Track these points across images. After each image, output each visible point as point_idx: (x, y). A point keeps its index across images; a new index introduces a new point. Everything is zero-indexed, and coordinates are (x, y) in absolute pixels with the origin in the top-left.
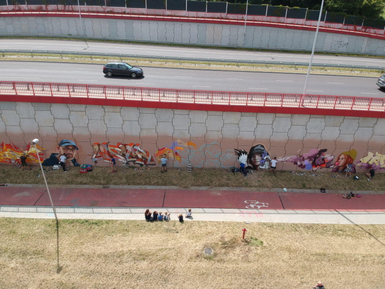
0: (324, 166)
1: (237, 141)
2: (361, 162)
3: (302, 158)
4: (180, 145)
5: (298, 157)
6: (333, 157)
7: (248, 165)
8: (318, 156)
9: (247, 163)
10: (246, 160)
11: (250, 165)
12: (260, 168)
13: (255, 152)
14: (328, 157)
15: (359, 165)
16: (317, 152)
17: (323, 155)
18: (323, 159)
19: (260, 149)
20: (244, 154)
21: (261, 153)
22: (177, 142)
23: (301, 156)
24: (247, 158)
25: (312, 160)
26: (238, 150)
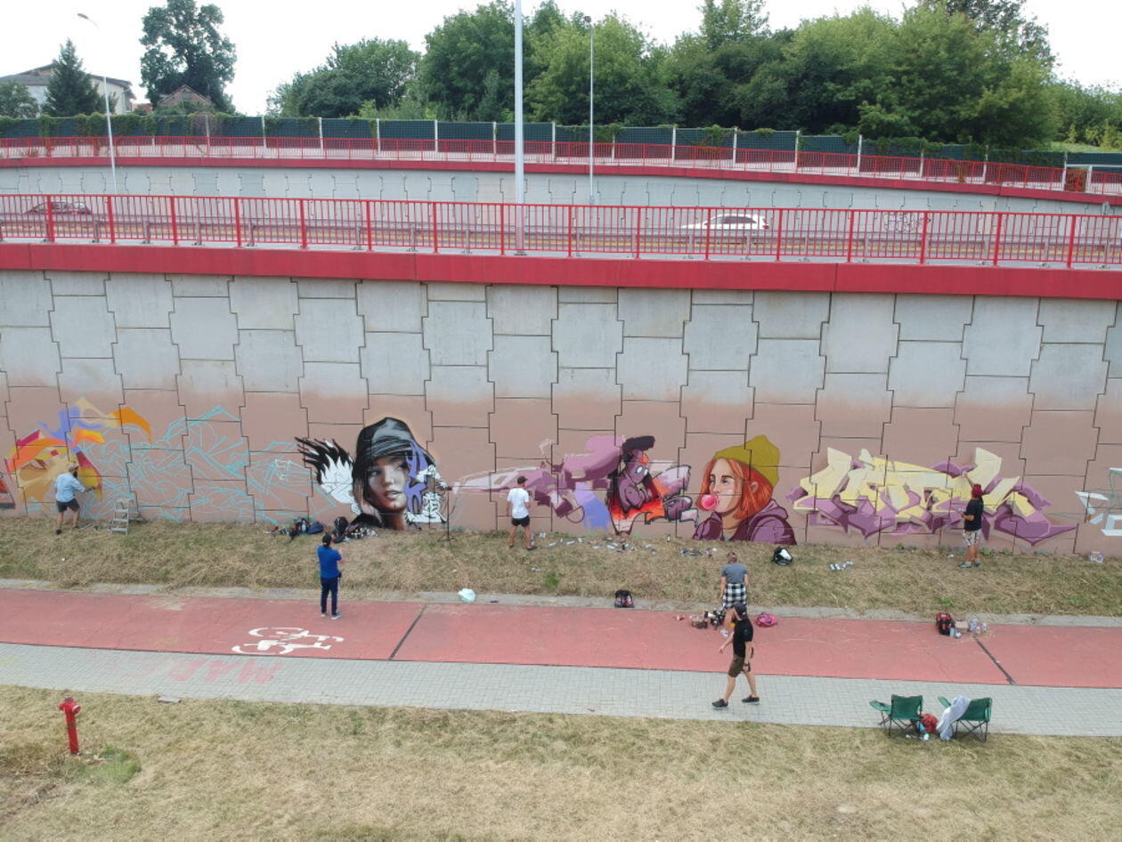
0: (658, 510)
1: (304, 403)
2: (805, 493)
3: (562, 475)
4: (89, 422)
5: (548, 469)
6: (683, 471)
7: (359, 506)
8: (623, 465)
9: (357, 500)
10: (350, 488)
11: (369, 510)
12: (411, 523)
13: (377, 450)
14: (664, 470)
15: (799, 506)
16: (616, 449)
17: (644, 464)
18: (647, 481)
19: (397, 439)
20: (339, 461)
21: (403, 455)
22: (76, 411)
23: (557, 469)
24: (351, 480)
25: (603, 485)
26: (309, 443)
